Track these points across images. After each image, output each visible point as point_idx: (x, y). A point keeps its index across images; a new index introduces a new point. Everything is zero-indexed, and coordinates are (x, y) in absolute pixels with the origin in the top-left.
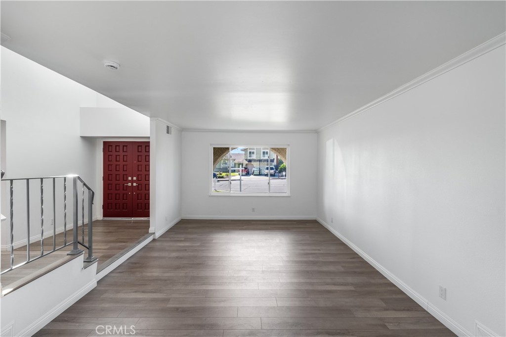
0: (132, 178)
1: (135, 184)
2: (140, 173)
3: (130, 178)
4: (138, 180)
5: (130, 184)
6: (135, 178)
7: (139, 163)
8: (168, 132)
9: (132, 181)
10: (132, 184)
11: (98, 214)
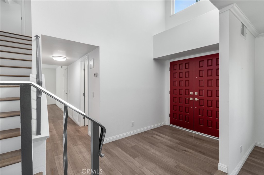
0: (194, 93)
1: (196, 99)
2: (201, 88)
3: (191, 93)
4: (200, 96)
5: (191, 99)
6: (196, 93)
7: (201, 78)
8: (243, 34)
9: (194, 96)
10: (194, 99)
11: (167, 121)
